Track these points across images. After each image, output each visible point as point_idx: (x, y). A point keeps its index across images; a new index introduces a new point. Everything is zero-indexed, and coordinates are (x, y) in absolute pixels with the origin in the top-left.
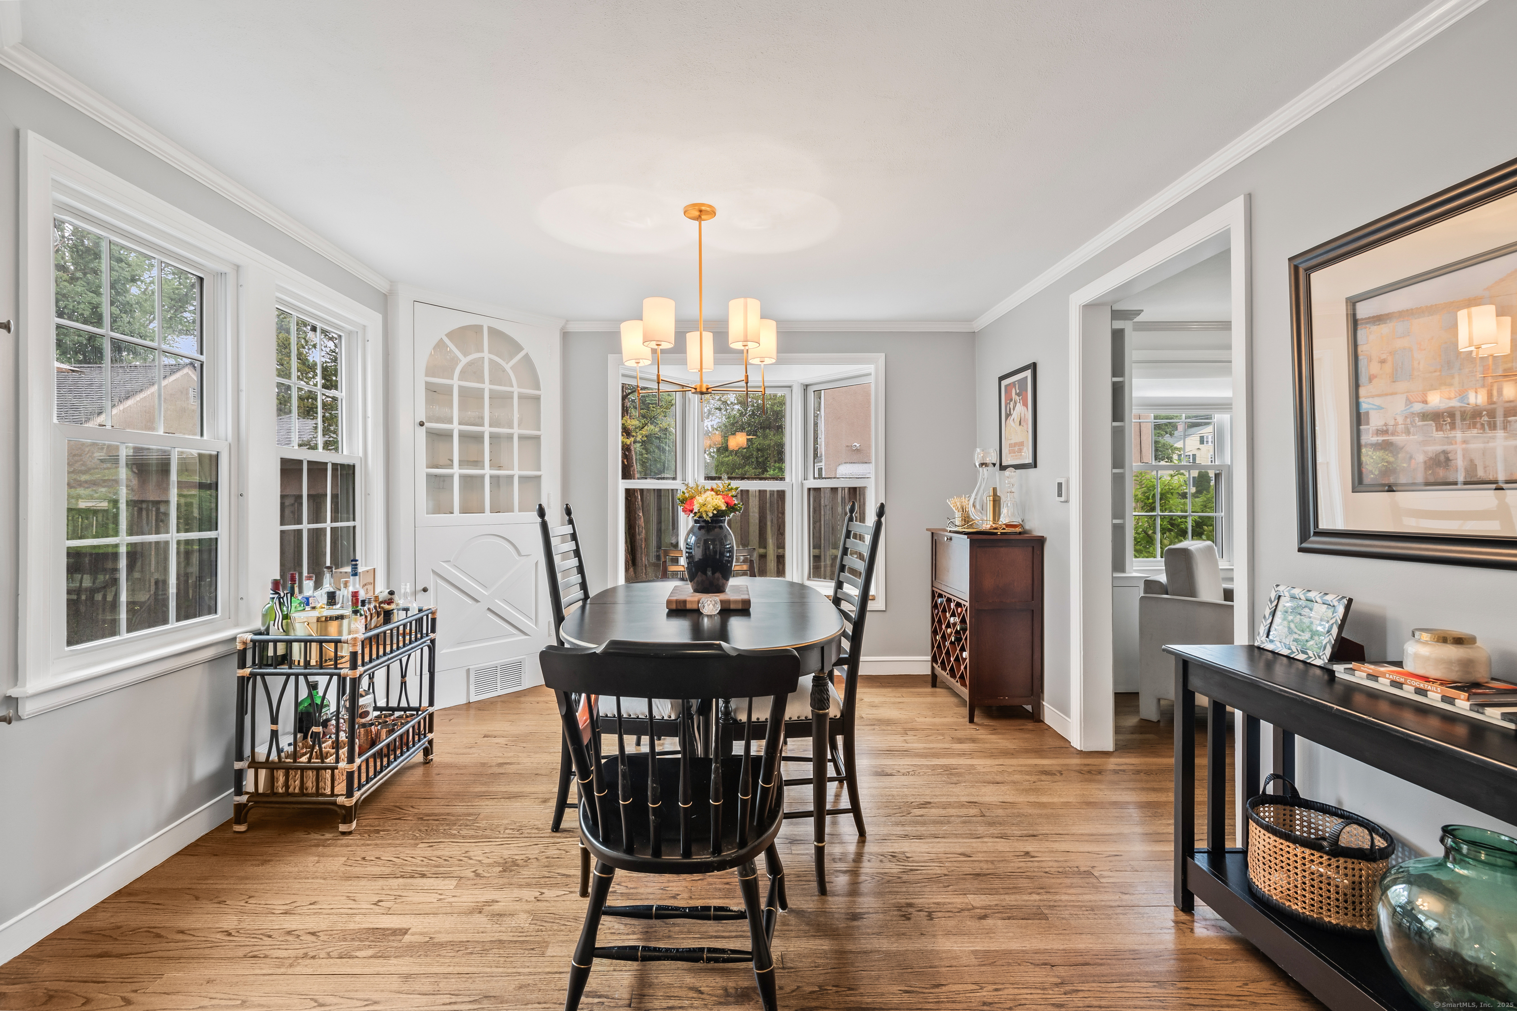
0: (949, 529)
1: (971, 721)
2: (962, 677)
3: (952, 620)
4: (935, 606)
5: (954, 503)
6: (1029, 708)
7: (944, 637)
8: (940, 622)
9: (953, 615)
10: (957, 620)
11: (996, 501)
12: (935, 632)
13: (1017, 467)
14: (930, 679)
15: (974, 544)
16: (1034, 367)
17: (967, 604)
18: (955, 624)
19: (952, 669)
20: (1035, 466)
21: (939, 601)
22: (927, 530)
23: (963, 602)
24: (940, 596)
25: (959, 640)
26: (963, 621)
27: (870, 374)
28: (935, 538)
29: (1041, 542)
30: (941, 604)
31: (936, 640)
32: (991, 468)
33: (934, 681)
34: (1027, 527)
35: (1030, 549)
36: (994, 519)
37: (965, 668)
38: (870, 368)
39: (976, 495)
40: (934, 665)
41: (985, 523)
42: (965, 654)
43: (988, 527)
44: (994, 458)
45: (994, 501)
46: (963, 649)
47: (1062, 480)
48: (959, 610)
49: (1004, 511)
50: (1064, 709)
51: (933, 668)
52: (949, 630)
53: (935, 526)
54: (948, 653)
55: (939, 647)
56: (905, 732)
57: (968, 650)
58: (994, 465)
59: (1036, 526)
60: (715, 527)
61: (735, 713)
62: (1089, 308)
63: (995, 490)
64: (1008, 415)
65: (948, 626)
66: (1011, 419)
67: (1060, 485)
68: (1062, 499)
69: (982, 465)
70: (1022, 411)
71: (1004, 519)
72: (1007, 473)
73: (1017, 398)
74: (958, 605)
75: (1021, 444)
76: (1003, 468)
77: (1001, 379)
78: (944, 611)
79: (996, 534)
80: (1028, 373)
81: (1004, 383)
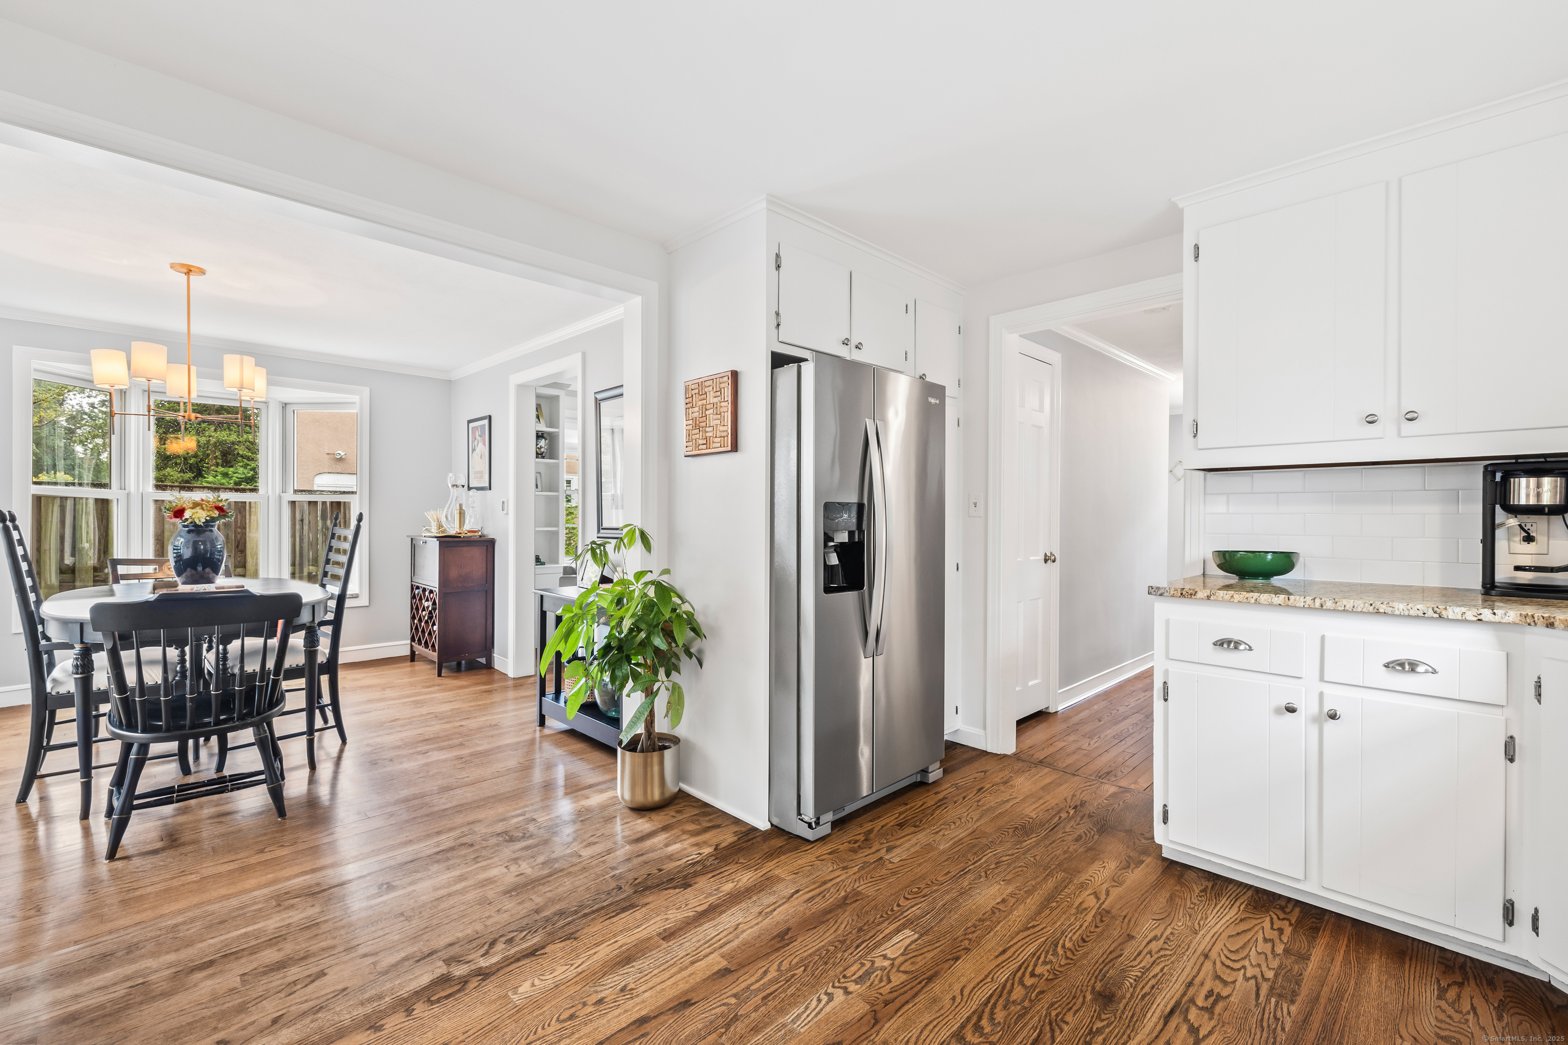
0: (424, 535)
1: (439, 675)
2: (433, 646)
3: (426, 604)
4: (413, 597)
5: (431, 515)
6: (483, 660)
7: (420, 620)
8: (417, 609)
9: (427, 600)
10: (430, 603)
11: (462, 514)
12: (413, 618)
13: (478, 489)
14: (409, 657)
15: (442, 545)
16: (490, 417)
17: (437, 590)
18: (428, 607)
19: (426, 643)
20: (490, 489)
21: (417, 592)
22: (407, 536)
23: (434, 589)
24: (418, 588)
25: (430, 618)
26: (434, 603)
27: (355, 403)
28: (414, 542)
29: (492, 542)
30: (418, 594)
31: (414, 623)
32: (461, 489)
33: (413, 657)
34: (485, 533)
35: (485, 547)
36: (460, 527)
37: (435, 638)
38: (356, 398)
39: (448, 509)
40: (413, 643)
41: (453, 529)
42: (435, 628)
43: (455, 532)
44: (465, 483)
45: (460, 513)
46: (434, 624)
47: (505, 500)
48: (432, 595)
49: (467, 521)
50: (505, 655)
51: (412, 646)
52: (424, 613)
53: (413, 533)
54: (423, 631)
55: (417, 628)
56: (384, 689)
57: (437, 624)
58: (463, 486)
59: (490, 533)
60: (206, 531)
61: (232, 670)
62: (521, 387)
63: (461, 505)
64: (474, 450)
65: (424, 610)
66: (475, 453)
67: (503, 502)
68: (505, 512)
69: (453, 486)
70: (482, 449)
71: (467, 527)
72: (472, 492)
73: (480, 438)
74: (431, 592)
75: (481, 472)
76: (469, 489)
77: (469, 422)
78: (421, 599)
79: (460, 537)
80: (486, 422)
81: (471, 425)
